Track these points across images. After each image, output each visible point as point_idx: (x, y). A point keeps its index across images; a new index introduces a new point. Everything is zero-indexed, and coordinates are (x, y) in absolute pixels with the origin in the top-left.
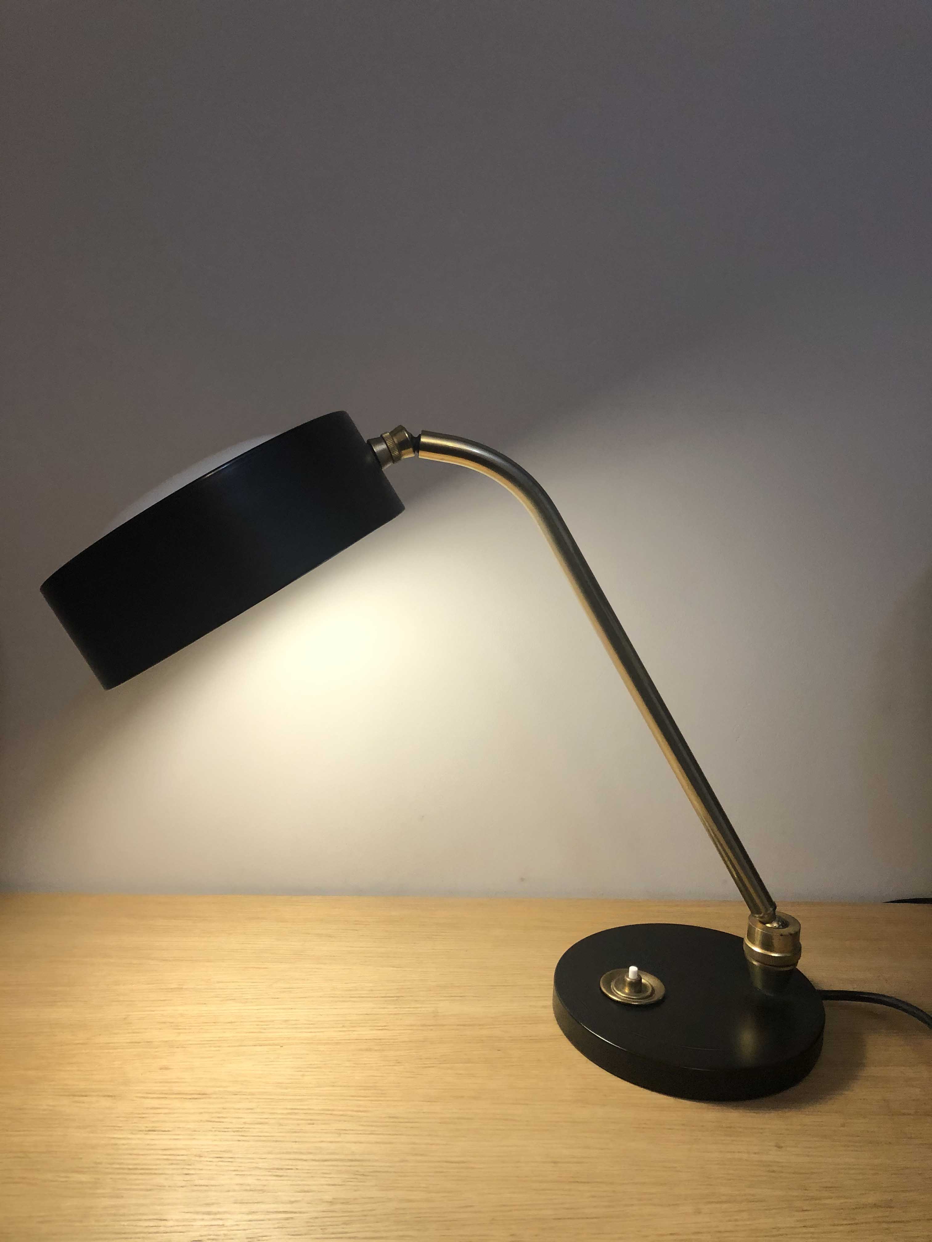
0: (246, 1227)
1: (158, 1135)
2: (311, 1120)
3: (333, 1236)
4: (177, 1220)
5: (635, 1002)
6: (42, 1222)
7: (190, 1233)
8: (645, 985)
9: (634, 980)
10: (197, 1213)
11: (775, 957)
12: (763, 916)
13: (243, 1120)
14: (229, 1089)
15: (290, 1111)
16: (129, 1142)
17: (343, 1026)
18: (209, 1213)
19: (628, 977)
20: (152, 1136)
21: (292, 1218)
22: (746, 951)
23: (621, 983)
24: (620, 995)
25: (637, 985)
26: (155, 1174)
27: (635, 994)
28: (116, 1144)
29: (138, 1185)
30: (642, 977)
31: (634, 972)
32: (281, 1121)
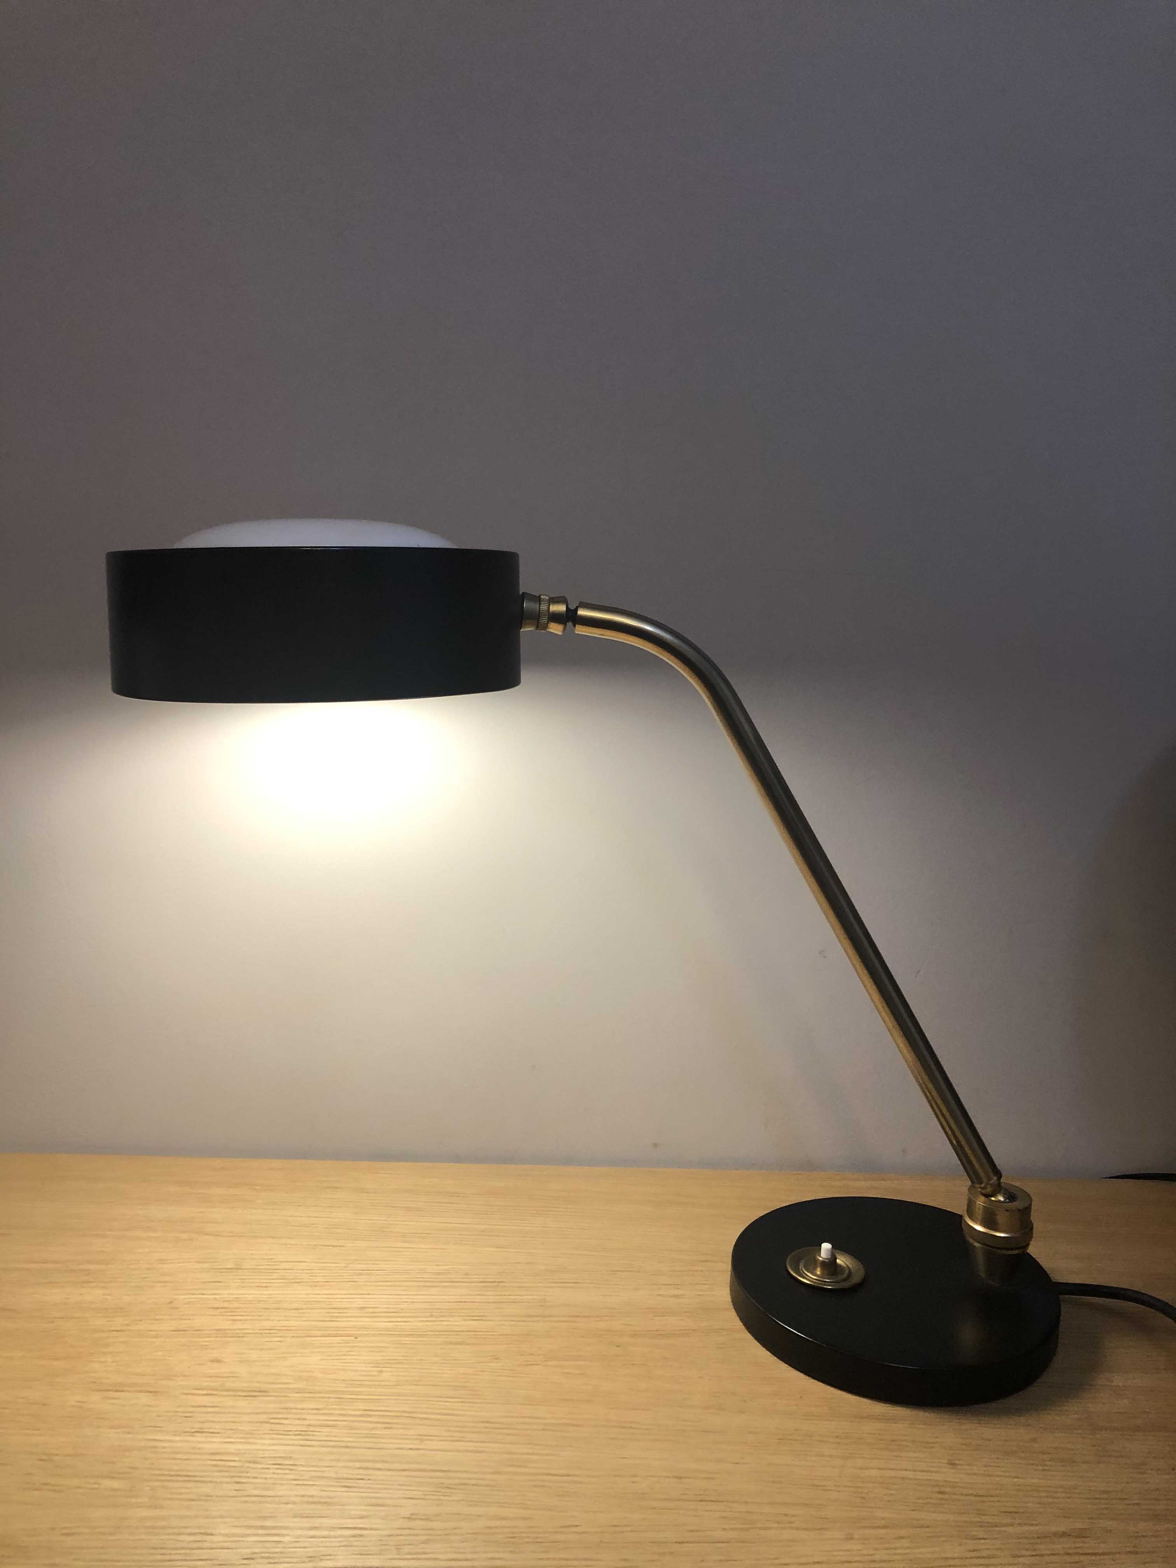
0: (306, 1545)
1: (206, 1437)
2: (388, 1423)
3: (410, 1557)
4: (226, 1535)
5: (830, 1286)
6: (67, 1535)
7: (239, 1550)
8: (840, 1266)
9: (827, 1259)
10: (250, 1527)
11: (1000, 1237)
12: (984, 1187)
13: (308, 1422)
14: (291, 1386)
15: (364, 1413)
16: (174, 1444)
17: (432, 1316)
18: (262, 1527)
19: (820, 1256)
20: (199, 1438)
21: (361, 1536)
22: (966, 1230)
23: (812, 1264)
24: (810, 1277)
25: (830, 1266)
26: (202, 1482)
27: (829, 1277)
28: (155, 1447)
29: (181, 1494)
30: (837, 1256)
31: (827, 1250)
32: (352, 1424)
